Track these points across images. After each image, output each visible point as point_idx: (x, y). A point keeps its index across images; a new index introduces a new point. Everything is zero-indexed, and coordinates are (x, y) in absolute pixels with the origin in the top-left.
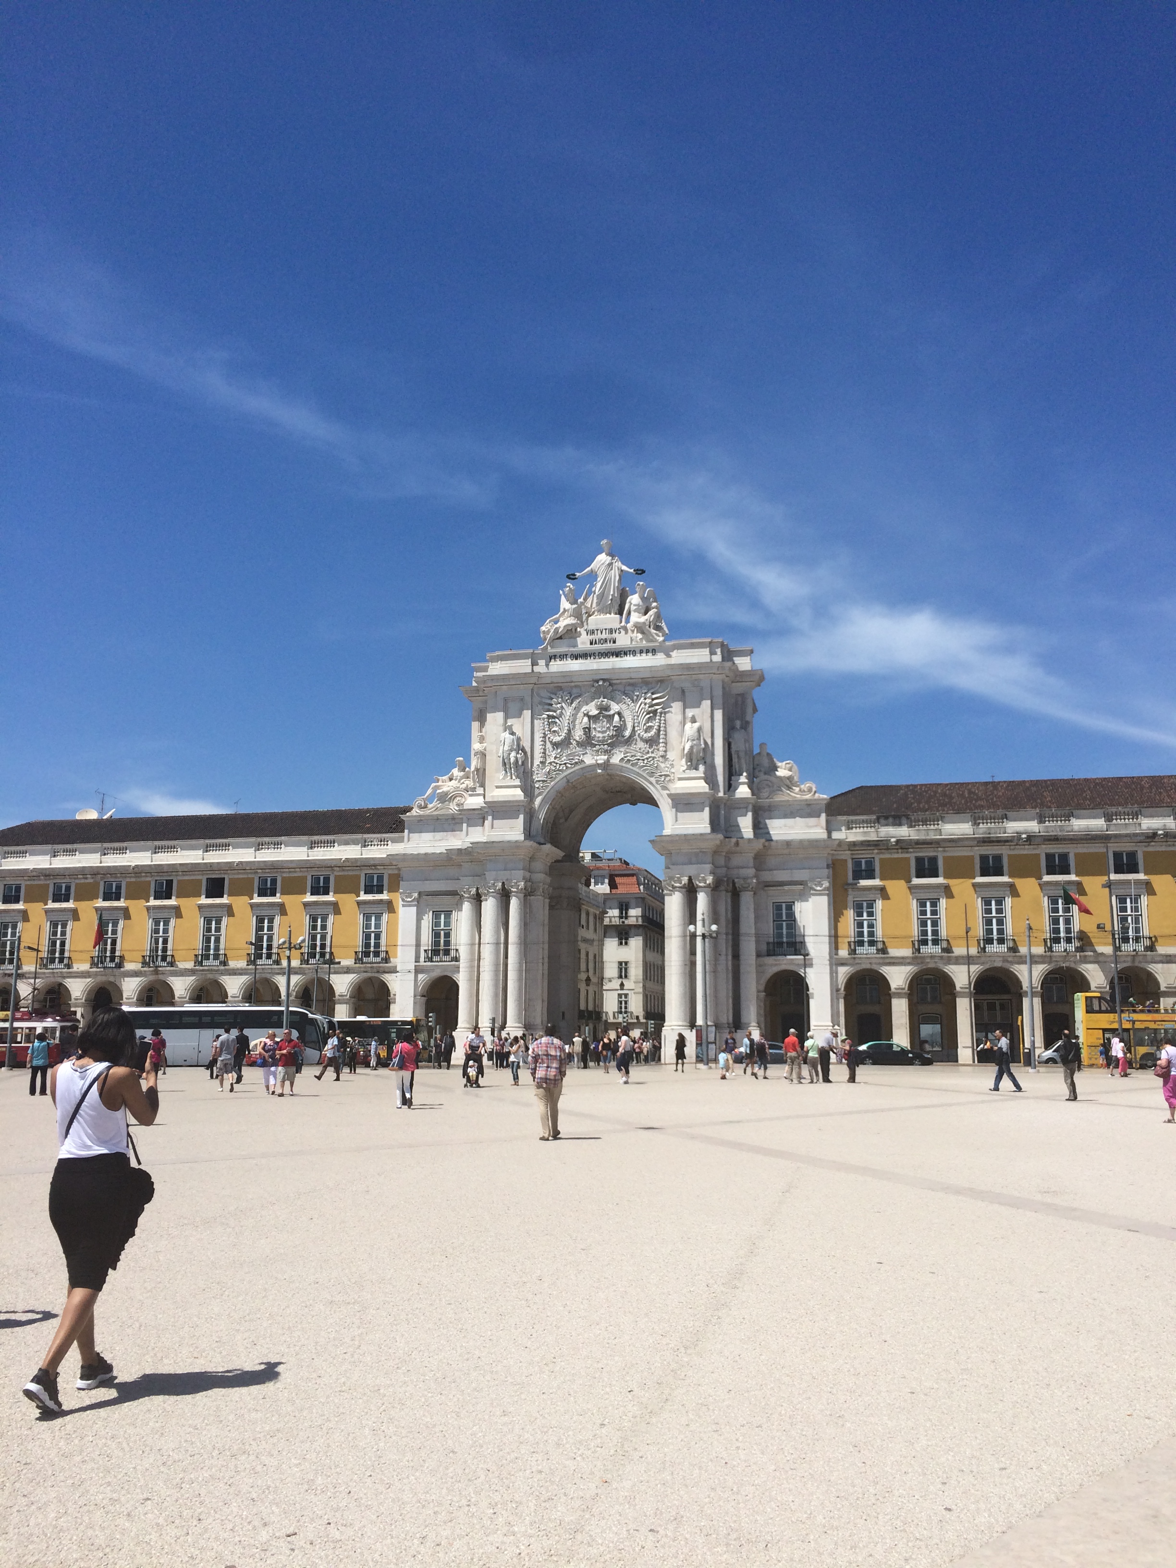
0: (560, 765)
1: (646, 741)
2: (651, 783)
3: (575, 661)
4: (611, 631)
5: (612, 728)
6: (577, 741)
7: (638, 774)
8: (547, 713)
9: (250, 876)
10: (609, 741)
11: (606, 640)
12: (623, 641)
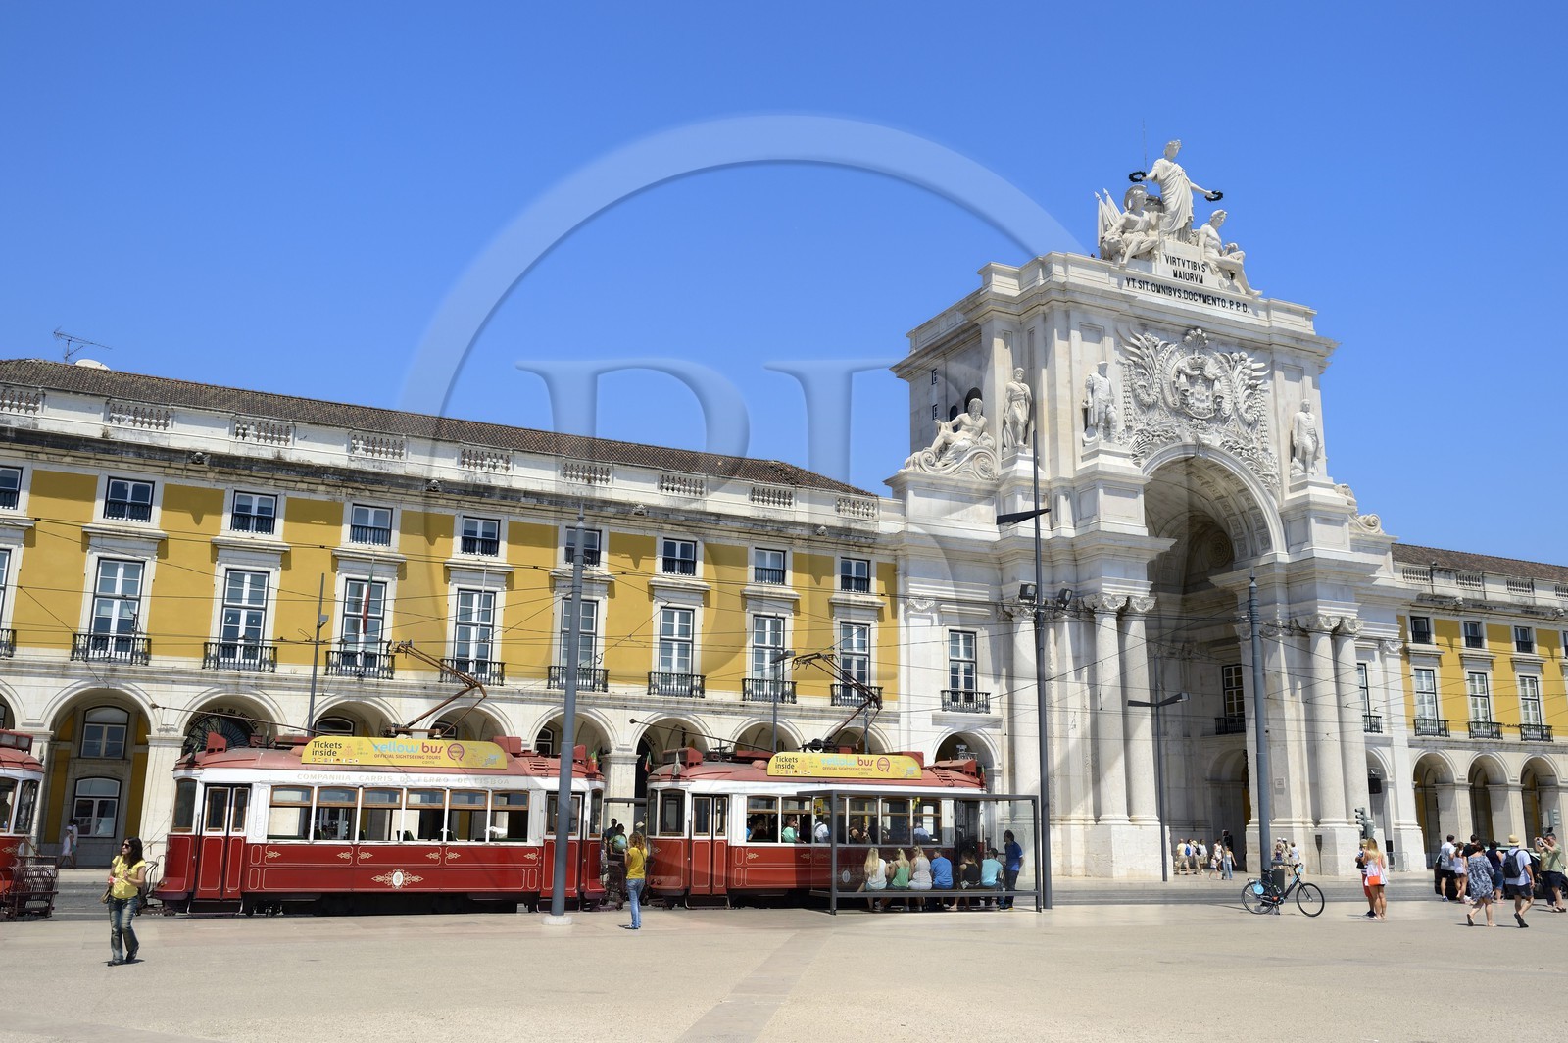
0: (1154, 436)
1: (1249, 425)
2: (1257, 483)
3: (1156, 294)
4: (1194, 265)
5: (1211, 398)
6: (1169, 407)
7: (1242, 468)
8: (1135, 359)
9: (649, 534)
10: (1210, 415)
11: (1191, 276)
12: (1213, 282)
